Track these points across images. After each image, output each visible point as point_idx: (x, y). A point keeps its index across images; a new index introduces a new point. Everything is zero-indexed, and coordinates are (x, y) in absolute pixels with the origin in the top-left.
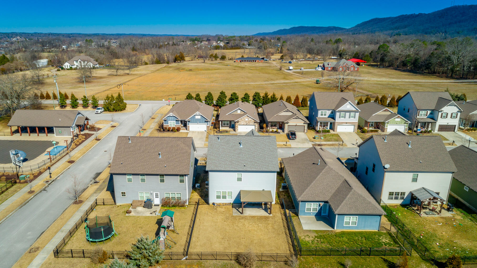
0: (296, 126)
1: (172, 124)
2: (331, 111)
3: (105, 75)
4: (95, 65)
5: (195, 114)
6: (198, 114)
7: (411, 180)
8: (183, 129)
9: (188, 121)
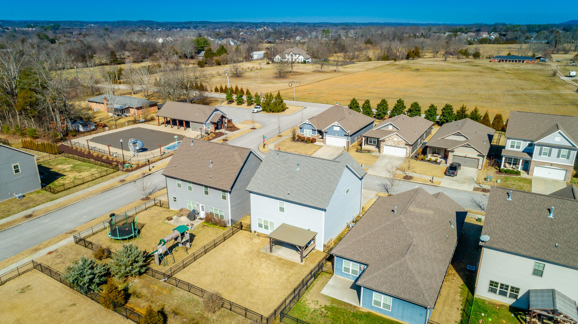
0: (465, 157)
1: (308, 133)
2: (529, 142)
3: (309, 71)
4: (306, 59)
5: (333, 124)
6: (336, 125)
7: (531, 271)
8: (320, 141)
9: (325, 132)
